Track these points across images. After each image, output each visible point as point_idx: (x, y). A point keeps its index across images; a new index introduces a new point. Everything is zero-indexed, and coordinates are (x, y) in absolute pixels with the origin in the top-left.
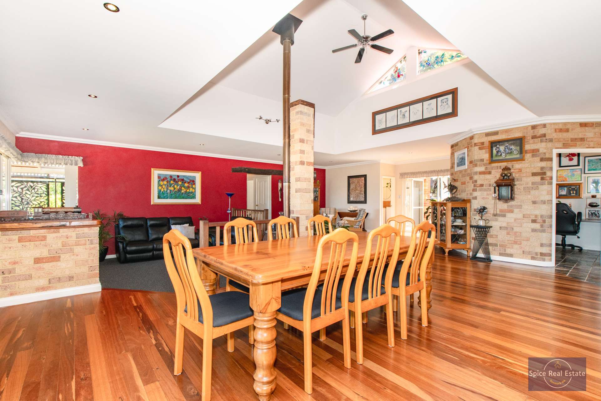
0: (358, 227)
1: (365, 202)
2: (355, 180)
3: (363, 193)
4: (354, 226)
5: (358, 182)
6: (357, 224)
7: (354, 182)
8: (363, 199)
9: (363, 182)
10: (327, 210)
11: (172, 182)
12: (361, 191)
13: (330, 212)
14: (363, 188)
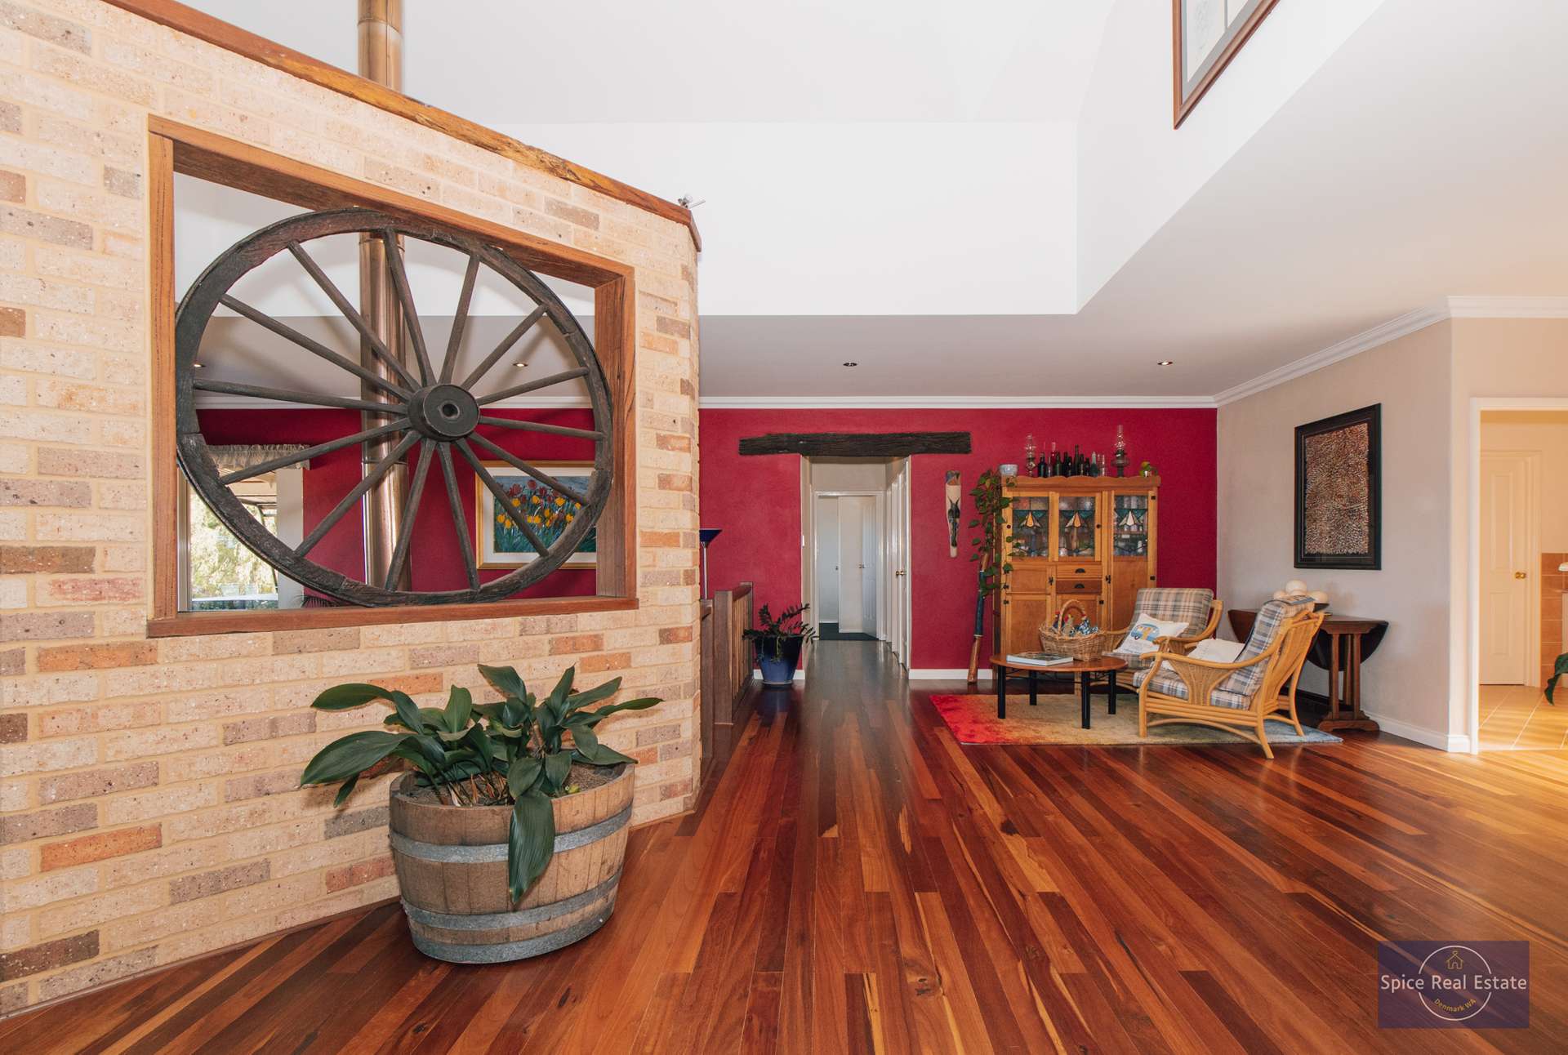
0: (1235, 699)
1: (1371, 560)
2: (1328, 443)
3: (1363, 507)
4: (1215, 695)
5: (1341, 453)
6: (1230, 685)
7: (1325, 455)
8: (1362, 546)
9: (1364, 446)
10: (1163, 597)
11: (535, 499)
12: (1353, 500)
13: (1175, 608)
14: (1364, 481)
